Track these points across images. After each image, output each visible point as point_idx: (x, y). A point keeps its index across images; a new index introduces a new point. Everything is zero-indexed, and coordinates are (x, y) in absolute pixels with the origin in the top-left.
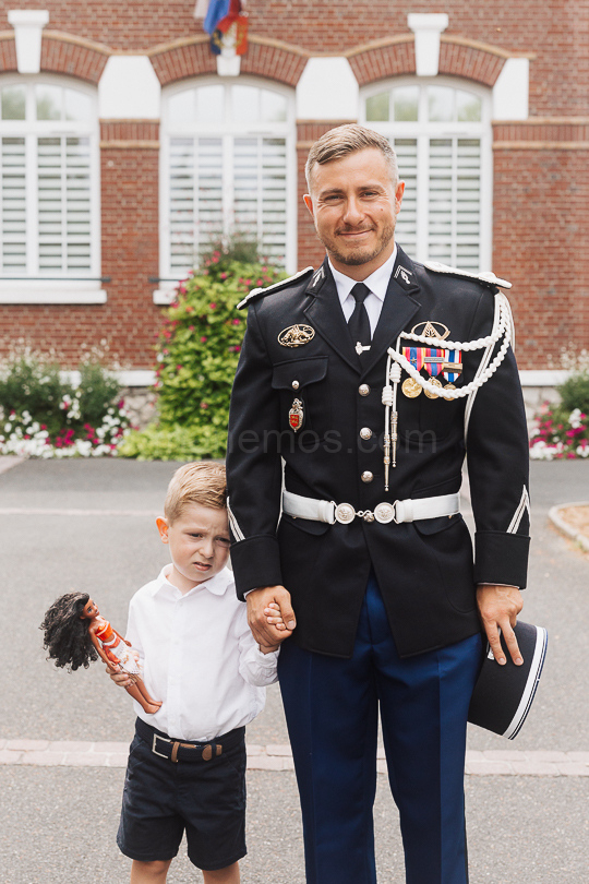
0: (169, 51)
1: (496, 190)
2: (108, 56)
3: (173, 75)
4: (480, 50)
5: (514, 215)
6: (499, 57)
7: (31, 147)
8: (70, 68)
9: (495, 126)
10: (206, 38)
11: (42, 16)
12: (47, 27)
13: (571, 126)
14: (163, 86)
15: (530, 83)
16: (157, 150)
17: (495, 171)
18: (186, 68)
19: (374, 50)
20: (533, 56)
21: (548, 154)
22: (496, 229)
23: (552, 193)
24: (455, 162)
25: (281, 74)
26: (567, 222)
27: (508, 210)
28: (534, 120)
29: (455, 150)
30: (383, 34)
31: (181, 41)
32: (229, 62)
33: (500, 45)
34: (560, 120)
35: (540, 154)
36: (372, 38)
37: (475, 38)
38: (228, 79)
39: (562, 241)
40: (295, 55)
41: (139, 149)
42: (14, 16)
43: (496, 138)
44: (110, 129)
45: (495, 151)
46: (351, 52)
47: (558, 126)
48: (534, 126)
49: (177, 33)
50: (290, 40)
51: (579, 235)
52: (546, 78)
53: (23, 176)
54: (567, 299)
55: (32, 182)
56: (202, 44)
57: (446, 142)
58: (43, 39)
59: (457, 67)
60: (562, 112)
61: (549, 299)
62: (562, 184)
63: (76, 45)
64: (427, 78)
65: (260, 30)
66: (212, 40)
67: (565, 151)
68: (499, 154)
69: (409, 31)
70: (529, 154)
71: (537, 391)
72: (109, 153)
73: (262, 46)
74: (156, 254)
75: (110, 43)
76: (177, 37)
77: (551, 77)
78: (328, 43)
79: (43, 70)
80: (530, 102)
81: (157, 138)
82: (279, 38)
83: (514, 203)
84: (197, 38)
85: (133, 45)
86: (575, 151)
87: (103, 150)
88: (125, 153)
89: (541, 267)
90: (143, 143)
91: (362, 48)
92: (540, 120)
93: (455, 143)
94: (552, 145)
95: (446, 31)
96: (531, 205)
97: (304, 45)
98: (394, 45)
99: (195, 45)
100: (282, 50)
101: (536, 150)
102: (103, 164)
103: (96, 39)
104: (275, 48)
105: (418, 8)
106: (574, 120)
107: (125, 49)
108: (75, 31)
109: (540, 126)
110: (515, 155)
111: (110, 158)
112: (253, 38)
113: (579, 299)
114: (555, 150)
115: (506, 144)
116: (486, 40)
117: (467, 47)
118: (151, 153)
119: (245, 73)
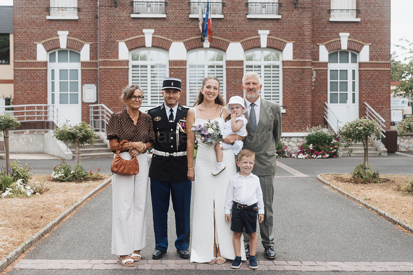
0: (189, 41)
1: (283, 80)
2: (172, 42)
3: (190, 47)
4: (279, 40)
5: (289, 88)
6: (284, 42)
7: (149, 68)
8: (161, 46)
9: (283, 62)
10: (200, 37)
11: (153, 31)
12: (154, 34)
13: (305, 62)
14: (187, 51)
15: (293, 50)
16: (186, 69)
17: (283, 75)
18: (194, 45)
19: (248, 40)
20: (294, 42)
21: (299, 70)
22: (284, 92)
23: (300, 81)
24: (272, 72)
25: (221, 47)
26: (305, 89)
27: (287, 86)
28: (294, 60)
29: (272, 69)
30: (251, 36)
31: (192, 38)
32: (206, 44)
33: (284, 39)
34: (302, 60)
35: (296, 70)
36: (248, 37)
37: (277, 37)
38: (207, 49)
39: (303, 95)
40: (226, 42)
41: (181, 69)
42: (144, 31)
43: (283, 66)
44: (172, 63)
45: (283, 69)
46: (241, 41)
47: (302, 62)
48: (294, 62)
49: (192, 35)
50: (224, 37)
51: (308, 93)
52: (298, 48)
53: (147, 77)
54: (305, 111)
55: (149, 78)
56: (199, 39)
57: (269, 67)
58: (153, 37)
59: (272, 45)
60: (302, 58)
61: (300, 112)
62: (303, 79)
63: (162, 39)
64: (264, 48)
65: (215, 35)
66: (202, 37)
67: (304, 69)
68: (284, 70)
69: (258, 35)
70: (293, 70)
71: (297, 138)
72: (172, 70)
73: (216, 39)
74: (186, 99)
75: (172, 38)
76: (191, 37)
77: (299, 48)
78: (235, 39)
79: (152, 46)
80: (293, 55)
81: (186, 66)
82: (221, 37)
83: (289, 84)
84: (197, 37)
85: (178, 39)
86: (306, 69)
87: (170, 69)
88: (176, 70)
89: (297, 102)
90: (182, 67)
91: (245, 40)
92: (296, 60)
93: (272, 67)
94: (300, 67)
95: (269, 35)
96: (294, 85)
97: (228, 39)
98: (254, 39)
99: (197, 39)
100: (222, 40)
101: (295, 69)
102: (170, 73)
103: (168, 37)
104: (220, 40)
105: (261, 29)
106: (306, 60)
107: (176, 40)
108: (162, 35)
109: (296, 62)
110: (289, 70)
111: (172, 71)
112: (214, 37)
113: (308, 111)
114: (301, 69)
115: (287, 67)
116: (280, 37)
117: (275, 39)
118: (184, 70)
119: (211, 47)
